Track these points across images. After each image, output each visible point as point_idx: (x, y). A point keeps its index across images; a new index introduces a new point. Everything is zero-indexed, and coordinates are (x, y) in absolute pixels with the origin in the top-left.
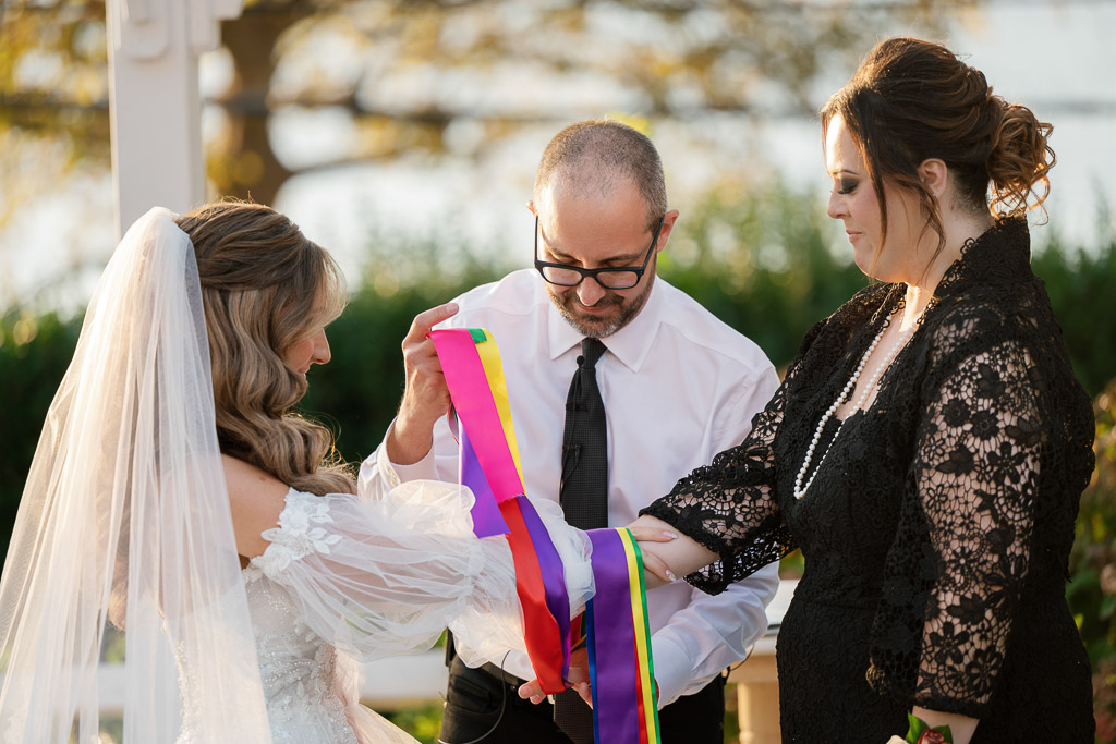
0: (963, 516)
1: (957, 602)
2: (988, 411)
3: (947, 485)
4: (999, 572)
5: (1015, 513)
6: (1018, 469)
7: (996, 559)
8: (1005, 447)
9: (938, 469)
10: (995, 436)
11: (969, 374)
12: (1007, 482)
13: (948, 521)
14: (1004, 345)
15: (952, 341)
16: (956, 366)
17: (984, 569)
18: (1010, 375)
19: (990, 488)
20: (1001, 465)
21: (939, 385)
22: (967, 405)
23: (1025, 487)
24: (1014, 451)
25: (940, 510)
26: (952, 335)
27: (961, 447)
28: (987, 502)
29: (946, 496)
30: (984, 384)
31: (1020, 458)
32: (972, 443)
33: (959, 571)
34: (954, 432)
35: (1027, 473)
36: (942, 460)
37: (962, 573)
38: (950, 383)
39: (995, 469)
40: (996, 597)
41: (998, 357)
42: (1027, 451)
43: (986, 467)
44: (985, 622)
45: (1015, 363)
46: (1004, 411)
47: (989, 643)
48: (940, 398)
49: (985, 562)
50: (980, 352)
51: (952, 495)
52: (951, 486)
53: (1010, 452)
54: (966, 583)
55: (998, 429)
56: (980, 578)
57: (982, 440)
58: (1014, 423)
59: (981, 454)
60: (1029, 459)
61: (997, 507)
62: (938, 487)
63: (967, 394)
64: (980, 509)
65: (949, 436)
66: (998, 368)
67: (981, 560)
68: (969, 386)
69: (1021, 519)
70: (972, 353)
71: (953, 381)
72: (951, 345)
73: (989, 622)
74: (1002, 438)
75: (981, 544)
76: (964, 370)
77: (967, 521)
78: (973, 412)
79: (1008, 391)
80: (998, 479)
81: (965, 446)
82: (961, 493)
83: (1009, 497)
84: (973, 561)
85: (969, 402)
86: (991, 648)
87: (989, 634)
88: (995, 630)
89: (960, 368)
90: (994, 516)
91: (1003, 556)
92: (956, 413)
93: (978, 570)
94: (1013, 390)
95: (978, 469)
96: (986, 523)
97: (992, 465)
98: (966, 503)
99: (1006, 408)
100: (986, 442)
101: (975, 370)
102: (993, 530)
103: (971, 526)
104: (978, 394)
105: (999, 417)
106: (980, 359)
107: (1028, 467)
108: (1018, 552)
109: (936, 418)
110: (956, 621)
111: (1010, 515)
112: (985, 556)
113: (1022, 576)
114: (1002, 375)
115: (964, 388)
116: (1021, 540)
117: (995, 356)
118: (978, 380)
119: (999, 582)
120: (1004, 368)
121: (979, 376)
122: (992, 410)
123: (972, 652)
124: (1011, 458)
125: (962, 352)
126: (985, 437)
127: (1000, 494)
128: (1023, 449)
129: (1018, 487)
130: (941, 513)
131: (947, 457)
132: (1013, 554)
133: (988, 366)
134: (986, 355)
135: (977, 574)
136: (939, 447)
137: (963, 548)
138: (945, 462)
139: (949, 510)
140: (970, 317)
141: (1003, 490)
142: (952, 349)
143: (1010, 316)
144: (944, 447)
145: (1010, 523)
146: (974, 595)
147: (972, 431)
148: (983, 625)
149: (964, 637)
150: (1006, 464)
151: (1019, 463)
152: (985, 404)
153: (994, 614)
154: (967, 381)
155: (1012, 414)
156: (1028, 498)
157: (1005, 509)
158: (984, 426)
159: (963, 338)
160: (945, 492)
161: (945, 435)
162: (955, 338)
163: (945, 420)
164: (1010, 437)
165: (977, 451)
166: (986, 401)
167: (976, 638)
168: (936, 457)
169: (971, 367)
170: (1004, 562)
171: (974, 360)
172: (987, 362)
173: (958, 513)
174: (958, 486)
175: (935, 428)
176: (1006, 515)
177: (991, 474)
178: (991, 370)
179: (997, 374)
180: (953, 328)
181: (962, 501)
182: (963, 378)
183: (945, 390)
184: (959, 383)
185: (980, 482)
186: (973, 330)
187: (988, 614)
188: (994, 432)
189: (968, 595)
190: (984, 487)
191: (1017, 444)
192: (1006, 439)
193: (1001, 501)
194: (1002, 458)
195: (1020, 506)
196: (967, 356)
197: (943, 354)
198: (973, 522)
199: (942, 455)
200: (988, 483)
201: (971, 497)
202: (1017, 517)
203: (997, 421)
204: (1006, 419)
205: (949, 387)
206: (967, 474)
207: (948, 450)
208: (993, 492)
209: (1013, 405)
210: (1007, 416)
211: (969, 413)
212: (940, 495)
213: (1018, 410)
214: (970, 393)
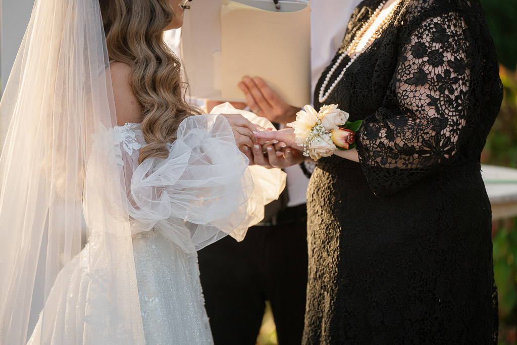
2: (438, 50)
3: (409, 91)
4: (433, 141)
5: (450, 111)
6: (454, 86)
7: (434, 134)
8: (447, 72)
9: (406, 82)
10: (442, 65)
11: (428, 28)
12: (447, 92)
14: (450, 14)
15: (419, 9)
16: (421, 23)
17: (425, 137)
18: (452, 32)
19: (436, 95)
20: (443, 83)
21: (410, 34)
22: (426, 46)
23: (457, 98)
24: (453, 75)
26: (420, 6)
27: (421, 70)
28: (433, 102)
29: (408, 96)
30: (437, 35)
31: (456, 80)
32: (428, 68)
34: (416, 61)
35: (459, 90)
36: (408, 77)
38: (417, 33)
39: (440, 84)
41: (446, 20)
42: (460, 77)
43: (434, 82)
45: (455, 26)
46: (448, 52)
48: (410, 42)
49: (427, 133)
50: (435, 16)
51: (411, 95)
52: (412, 91)
53: (450, 76)
55: (444, 61)
56: (420, 140)
57: (434, 67)
58: (453, 60)
59: (432, 74)
60: (461, 82)
61: (439, 106)
62: (404, 91)
63: (426, 39)
64: (429, 104)
65: (414, 63)
66: (446, 27)
67: (425, 131)
68: (427, 35)
69: (453, 116)
70: (431, 16)
71: (418, 32)
72: (419, 12)
74: (445, 67)
75: (427, 123)
76: (425, 25)
78: (429, 50)
79: (451, 40)
80: (442, 91)
81: (423, 70)
82: (417, 94)
83: (447, 101)
84: (421, 130)
85: (427, 44)
89: (423, 25)
90: (437, 110)
91: (438, 133)
92: (419, 51)
93: (421, 136)
94: (453, 41)
95: (430, 83)
96: (431, 113)
97: (438, 82)
98: (420, 99)
99: (449, 50)
100: (436, 69)
101: (432, 26)
102: (435, 118)
103: (422, 112)
104: (433, 40)
105: (445, 54)
106: (435, 20)
107: (460, 88)
108: (448, 134)
109: (407, 53)
111: (447, 111)
112: (428, 130)
114: (447, 31)
115: (425, 36)
116: (451, 128)
117: (444, 20)
118: (433, 32)
119: (430, 146)
120: (449, 27)
121: (434, 30)
122: (441, 50)
124: (450, 79)
125: (425, 15)
126: (435, 65)
127: (442, 99)
128: (458, 75)
129: (453, 97)
131: (412, 76)
132: (444, 134)
133: (440, 25)
134: (439, 18)
135: (420, 137)
136: (408, 69)
138: (411, 78)
139: (410, 103)
141: (444, 97)
142: (419, 14)
144: (410, 69)
145: (446, 116)
147: (428, 61)
150: (447, 83)
151: (455, 83)
152: (437, 46)
154: (427, 32)
155: (452, 55)
156: (458, 105)
157: (444, 108)
158: (436, 59)
159: (426, 8)
161: (411, 63)
162: (421, 8)
163: (412, 54)
164: (451, 67)
165: (430, 73)
166: (438, 44)
168: (405, 75)
169: (430, 24)
170: (438, 138)
171: (432, 21)
172: (439, 22)
173: (414, 104)
174: (416, 91)
175: (406, 59)
176: (444, 111)
177: (438, 87)
178: (442, 27)
179: (445, 29)
181: (417, 98)
182: (425, 30)
183: (413, 37)
184: (422, 33)
185: (431, 90)
186: (432, 3)
188: (441, 63)
190: (432, 93)
191: (455, 72)
192: (448, 68)
193: (442, 103)
194: (444, 78)
195: (453, 108)
196: (427, 18)
197: (414, 17)
198: (424, 110)
199: (409, 74)
200: (435, 91)
201: (424, 97)
202: (451, 114)
203: (443, 57)
204: (449, 56)
205: (416, 35)
206: (423, 85)
207: (413, 71)
208: (438, 97)
209: (453, 49)
210: (449, 55)
211: (427, 50)
212: (405, 95)
213: (455, 52)
214: (428, 39)
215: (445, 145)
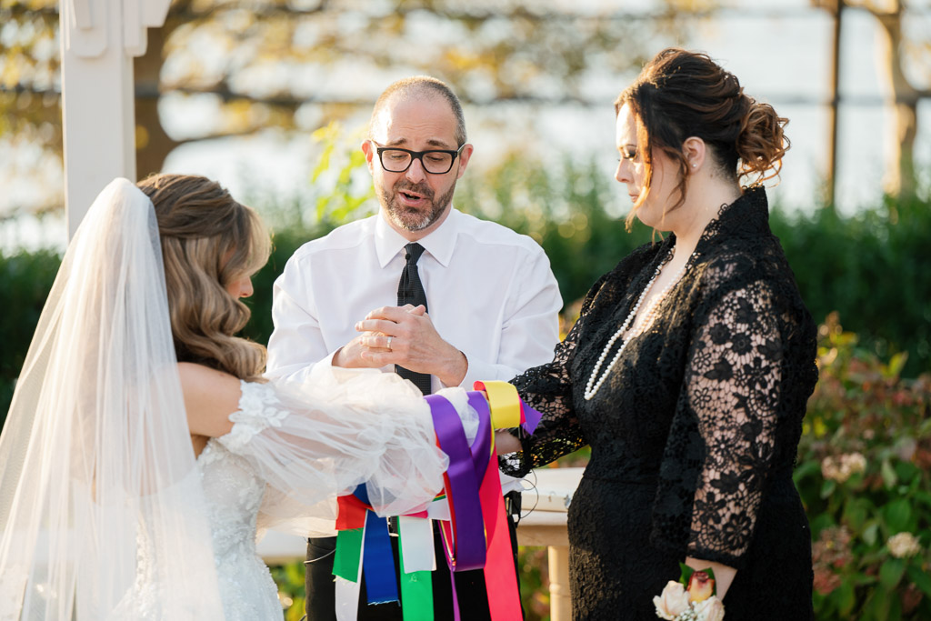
0: (723, 412)
1: (718, 476)
2: (744, 333)
3: (711, 388)
4: (750, 455)
5: (763, 411)
6: (767, 378)
7: (747, 445)
8: (757, 361)
9: (706, 375)
10: (750, 351)
11: (730, 305)
12: (758, 387)
13: (712, 415)
14: (756, 283)
15: (717, 280)
16: (721, 298)
17: (739, 452)
18: (761, 307)
19: (744, 392)
20: (753, 375)
21: (708, 312)
22: (728, 329)
23: (771, 391)
24: (764, 364)
25: (704, 407)
26: (717, 275)
27: (723, 360)
28: (742, 402)
29: (710, 397)
30: (742, 313)
31: (768, 370)
32: (732, 357)
33: (720, 453)
34: (718, 348)
35: (772, 381)
36: (708, 370)
37: (722, 455)
38: (716, 311)
39: (749, 377)
40: (747, 474)
41: (752, 292)
42: (773, 364)
43: (741, 376)
44: (739, 492)
45: (764, 297)
46: (756, 334)
47: (742, 509)
48: (708, 322)
49: (740, 447)
50: (739, 289)
51: (714, 396)
52: (714, 390)
53: (760, 365)
54: (724, 464)
55: (751, 347)
56: (736, 459)
57: (740, 355)
58: (763, 343)
59: (738, 366)
60: (774, 371)
61: (749, 406)
62: (704, 389)
63: (728, 320)
64: (737, 407)
65: (714, 351)
66: (752, 301)
67: (737, 445)
68: (730, 314)
69: (768, 416)
70: (733, 289)
71: (719, 310)
72: (717, 283)
73: (742, 492)
74: (755, 353)
75: (737, 433)
76: (727, 302)
77: (726, 416)
78: (733, 334)
79: (759, 319)
80: (751, 385)
81: (726, 360)
82: (722, 394)
83: (759, 399)
84: (731, 446)
85: (730, 326)
86: (743, 513)
87: (742, 502)
88: (746, 499)
89: (724, 300)
90: (747, 413)
91: (753, 443)
92: (721, 335)
93: (734, 453)
94: (762, 319)
95: (736, 377)
96: (741, 418)
97: (746, 374)
98: (726, 402)
99: (758, 331)
100: (743, 357)
101: (735, 302)
102: (746, 424)
103: (730, 420)
104: (737, 320)
105: (753, 337)
106: (739, 294)
107: (773, 377)
108: (765, 441)
109: (705, 337)
110: (717, 491)
111: (759, 412)
112: (739, 443)
113: (768, 458)
114: (755, 306)
115: (726, 316)
116: (768, 431)
117: (750, 292)
118: (737, 310)
119: (750, 463)
120: (756, 301)
121: (738, 307)
122: (748, 333)
123: (728, 515)
124: (761, 369)
125: (725, 288)
126: (742, 353)
127: (752, 396)
128: (770, 363)
129: (766, 392)
130: (705, 409)
131: (712, 368)
132: (760, 442)
133: (745, 299)
134: (743, 291)
135: (734, 456)
136: (707, 359)
137: (723, 437)
138: (711, 371)
139: (713, 408)
140: (730, 262)
141: (754, 393)
142: (718, 286)
143: (758, 261)
144: (710, 359)
145: (759, 418)
146: (731, 472)
147: (732, 348)
148: (737, 495)
149: (722, 504)
150: (757, 374)
151: (767, 373)
152: (742, 328)
153: (746, 487)
154: (729, 310)
155: (762, 337)
156: (773, 400)
157: (755, 408)
158: (742, 344)
159: (726, 278)
160: (709, 394)
161: (711, 351)
162: (720, 278)
163: (711, 339)
164: (761, 353)
165: (735, 363)
166: (743, 325)
167: (731, 505)
168: (704, 366)
169: (732, 300)
170: (754, 449)
171: (734, 294)
172: (744, 296)
173: (720, 410)
174: (720, 390)
175: (703, 345)
176: (756, 412)
177: (746, 381)
178: (747, 303)
179: (751, 305)
180: (718, 270)
181: (723, 401)
182: (727, 308)
183: (711, 316)
184: (723, 312)
185: (737, 386)
186: (733, 271)
187: (742, 487)
188: (749, 349)
189: (727, 472)
190: (740, 390)
191: (766, 359)
192: (758, 355)
193: (753, 402)
194: (754, 369)
195: (767, 405)
196: (729, 291)
197: (711, 290)
198: (731, 417)
199: (708, 366)
200: (743, 387)
201: (730, 398)
202: (765, 414)
203: (751, 341)
204: (758, 340)
205: (715, 314)
206: (728, 380)
207: (713, 362)
208: (747, 395)
209: (763, 330)
210: (758, 337)
211: (730, 334)
212: (705, 396)
213: (766, 334)
214: (731, 319)
215: (765, 454)
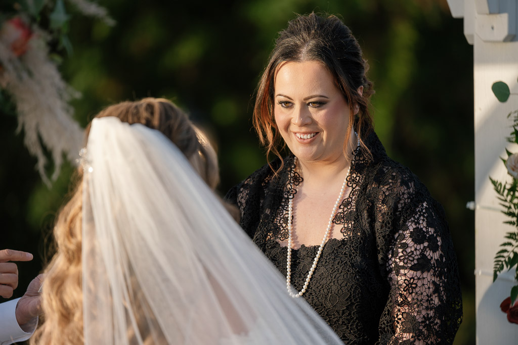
0: (427, 295)
2: (433, 235)
3: (416, 278)
8: (442, 257)
9: (411, 268)
10: (437, 250)
11: (421, 213)
13: (419, 298)
17: (436, 327)
22: (424, 232)
25: (413, 292)
27: (423, 255)
28: (437, 289)
29: (416, 284)
30: (429, 220)
32: (429, 253)
34: (418, 247)
36: (413, 263)
37: (427, 329)
39: (439, 269)
52: (419, 279)
56: (434, 333)
59: (433, 260)
61: (440, 292)
62: (411, 279)
63: (423, 225)
64: (434, 292)
65: (416, 249)
68: (423, 220)
71: (414, 218)
74: (440, 251)
75: (435, 313)
77: (430, 299)
78: (428, 236)
81: (425, 255)
82: (426, 282)
84: (432, 322)
85: (424, 229)
89: (417, 210)
90: (439, 297)
92: (419, 236)
95: (434, 268)
96: (436, 300)
97: (438, 267)
98: (429, 288)
101: (424, 211)
102: (439, 306)
103: (431, 302)
104: (428, 225)
105: (438, 238)
109: (407, 240)
112: (437, 320)
115: (421, 222)
118: (426, 217)
121: (427, 214)
122: (435, 235)
126: (434, 251)
127: (441, 284)
131: (416, 262)
136: (410, 256)
137: (428, 315)
138: (415, 264)
139: (419, 292)
141: (442, 282)
144: (413, 256)
147: (428, 247)
152: (432, 231)
154: (422, 218)
158: (433, 244)
161: (413, 249)
163: (412, 240)
165: (431, 258)
166: (432, 229)
168: (409, 262)
169: (422, 210)
173: (425, 294)
174: (424, 278)
177: (438, 272)
181: (427, 287)
182: (420, 216)
183: (410, 223)
184: (418, 219)
185: (434, 276)
188: (437, 247)
190: (436, 279)
192: (442, 252)
198: (432, 300)
199: (413, 261)
200: (437, 277)
201: (431, 285)
205: (412, 222)
206: (428, 271)
207: (416, 257)
211: (426, 235)
212: (412, 284)
214: (425, 224)
